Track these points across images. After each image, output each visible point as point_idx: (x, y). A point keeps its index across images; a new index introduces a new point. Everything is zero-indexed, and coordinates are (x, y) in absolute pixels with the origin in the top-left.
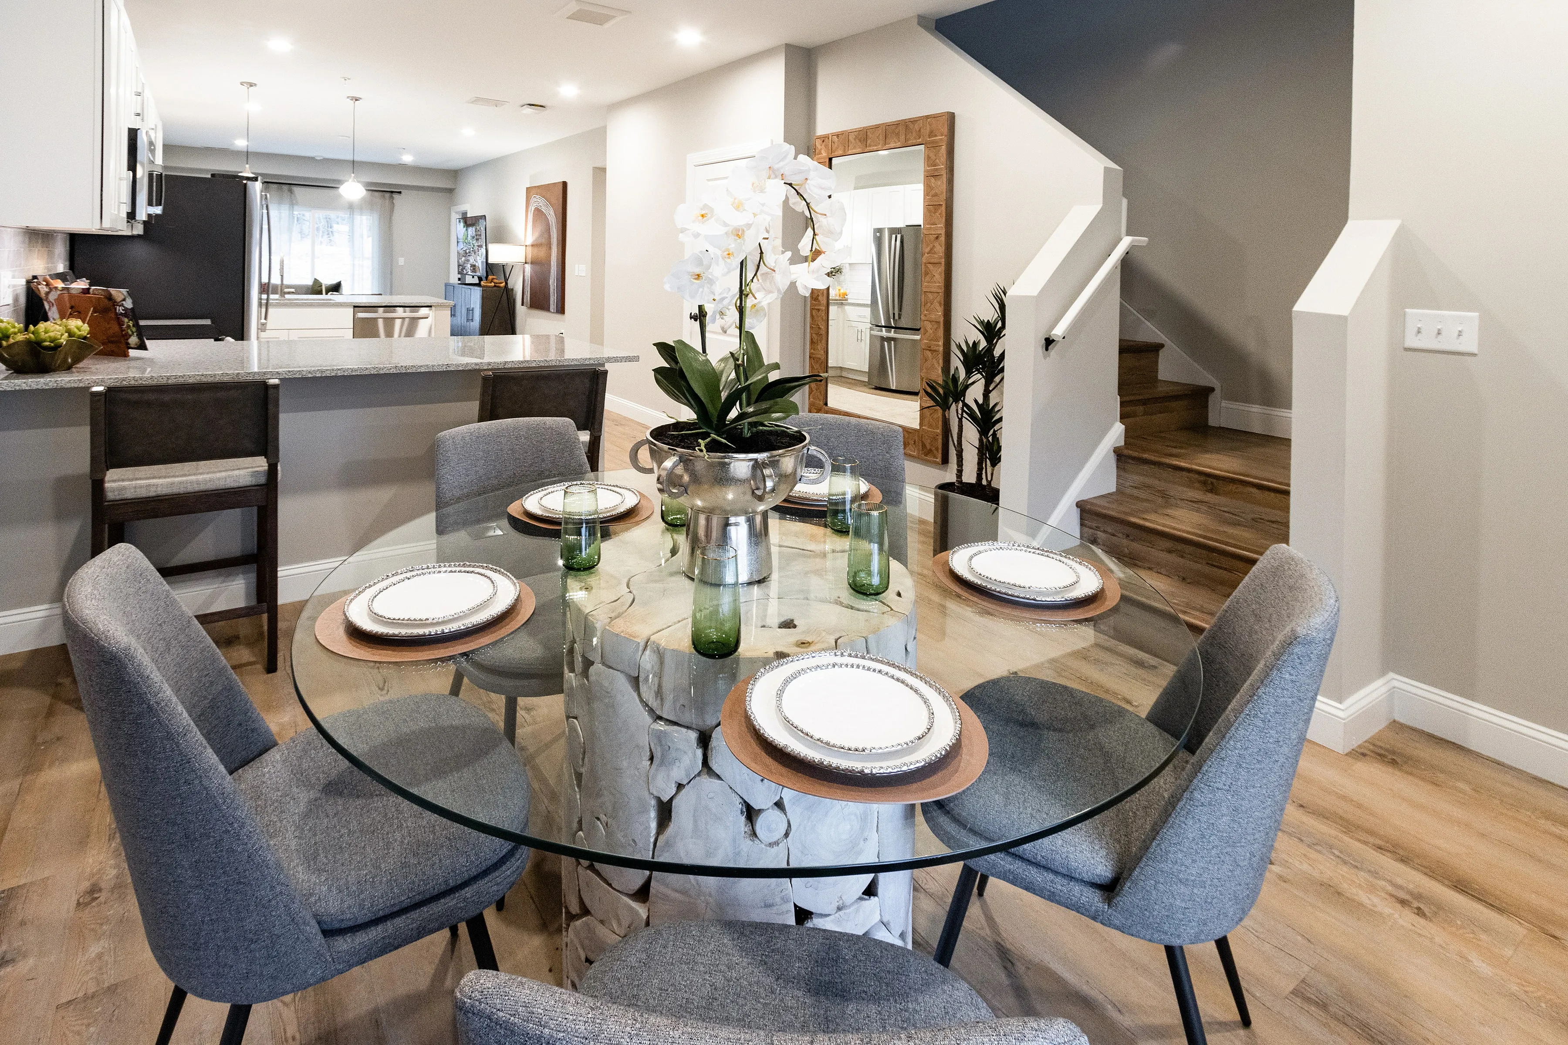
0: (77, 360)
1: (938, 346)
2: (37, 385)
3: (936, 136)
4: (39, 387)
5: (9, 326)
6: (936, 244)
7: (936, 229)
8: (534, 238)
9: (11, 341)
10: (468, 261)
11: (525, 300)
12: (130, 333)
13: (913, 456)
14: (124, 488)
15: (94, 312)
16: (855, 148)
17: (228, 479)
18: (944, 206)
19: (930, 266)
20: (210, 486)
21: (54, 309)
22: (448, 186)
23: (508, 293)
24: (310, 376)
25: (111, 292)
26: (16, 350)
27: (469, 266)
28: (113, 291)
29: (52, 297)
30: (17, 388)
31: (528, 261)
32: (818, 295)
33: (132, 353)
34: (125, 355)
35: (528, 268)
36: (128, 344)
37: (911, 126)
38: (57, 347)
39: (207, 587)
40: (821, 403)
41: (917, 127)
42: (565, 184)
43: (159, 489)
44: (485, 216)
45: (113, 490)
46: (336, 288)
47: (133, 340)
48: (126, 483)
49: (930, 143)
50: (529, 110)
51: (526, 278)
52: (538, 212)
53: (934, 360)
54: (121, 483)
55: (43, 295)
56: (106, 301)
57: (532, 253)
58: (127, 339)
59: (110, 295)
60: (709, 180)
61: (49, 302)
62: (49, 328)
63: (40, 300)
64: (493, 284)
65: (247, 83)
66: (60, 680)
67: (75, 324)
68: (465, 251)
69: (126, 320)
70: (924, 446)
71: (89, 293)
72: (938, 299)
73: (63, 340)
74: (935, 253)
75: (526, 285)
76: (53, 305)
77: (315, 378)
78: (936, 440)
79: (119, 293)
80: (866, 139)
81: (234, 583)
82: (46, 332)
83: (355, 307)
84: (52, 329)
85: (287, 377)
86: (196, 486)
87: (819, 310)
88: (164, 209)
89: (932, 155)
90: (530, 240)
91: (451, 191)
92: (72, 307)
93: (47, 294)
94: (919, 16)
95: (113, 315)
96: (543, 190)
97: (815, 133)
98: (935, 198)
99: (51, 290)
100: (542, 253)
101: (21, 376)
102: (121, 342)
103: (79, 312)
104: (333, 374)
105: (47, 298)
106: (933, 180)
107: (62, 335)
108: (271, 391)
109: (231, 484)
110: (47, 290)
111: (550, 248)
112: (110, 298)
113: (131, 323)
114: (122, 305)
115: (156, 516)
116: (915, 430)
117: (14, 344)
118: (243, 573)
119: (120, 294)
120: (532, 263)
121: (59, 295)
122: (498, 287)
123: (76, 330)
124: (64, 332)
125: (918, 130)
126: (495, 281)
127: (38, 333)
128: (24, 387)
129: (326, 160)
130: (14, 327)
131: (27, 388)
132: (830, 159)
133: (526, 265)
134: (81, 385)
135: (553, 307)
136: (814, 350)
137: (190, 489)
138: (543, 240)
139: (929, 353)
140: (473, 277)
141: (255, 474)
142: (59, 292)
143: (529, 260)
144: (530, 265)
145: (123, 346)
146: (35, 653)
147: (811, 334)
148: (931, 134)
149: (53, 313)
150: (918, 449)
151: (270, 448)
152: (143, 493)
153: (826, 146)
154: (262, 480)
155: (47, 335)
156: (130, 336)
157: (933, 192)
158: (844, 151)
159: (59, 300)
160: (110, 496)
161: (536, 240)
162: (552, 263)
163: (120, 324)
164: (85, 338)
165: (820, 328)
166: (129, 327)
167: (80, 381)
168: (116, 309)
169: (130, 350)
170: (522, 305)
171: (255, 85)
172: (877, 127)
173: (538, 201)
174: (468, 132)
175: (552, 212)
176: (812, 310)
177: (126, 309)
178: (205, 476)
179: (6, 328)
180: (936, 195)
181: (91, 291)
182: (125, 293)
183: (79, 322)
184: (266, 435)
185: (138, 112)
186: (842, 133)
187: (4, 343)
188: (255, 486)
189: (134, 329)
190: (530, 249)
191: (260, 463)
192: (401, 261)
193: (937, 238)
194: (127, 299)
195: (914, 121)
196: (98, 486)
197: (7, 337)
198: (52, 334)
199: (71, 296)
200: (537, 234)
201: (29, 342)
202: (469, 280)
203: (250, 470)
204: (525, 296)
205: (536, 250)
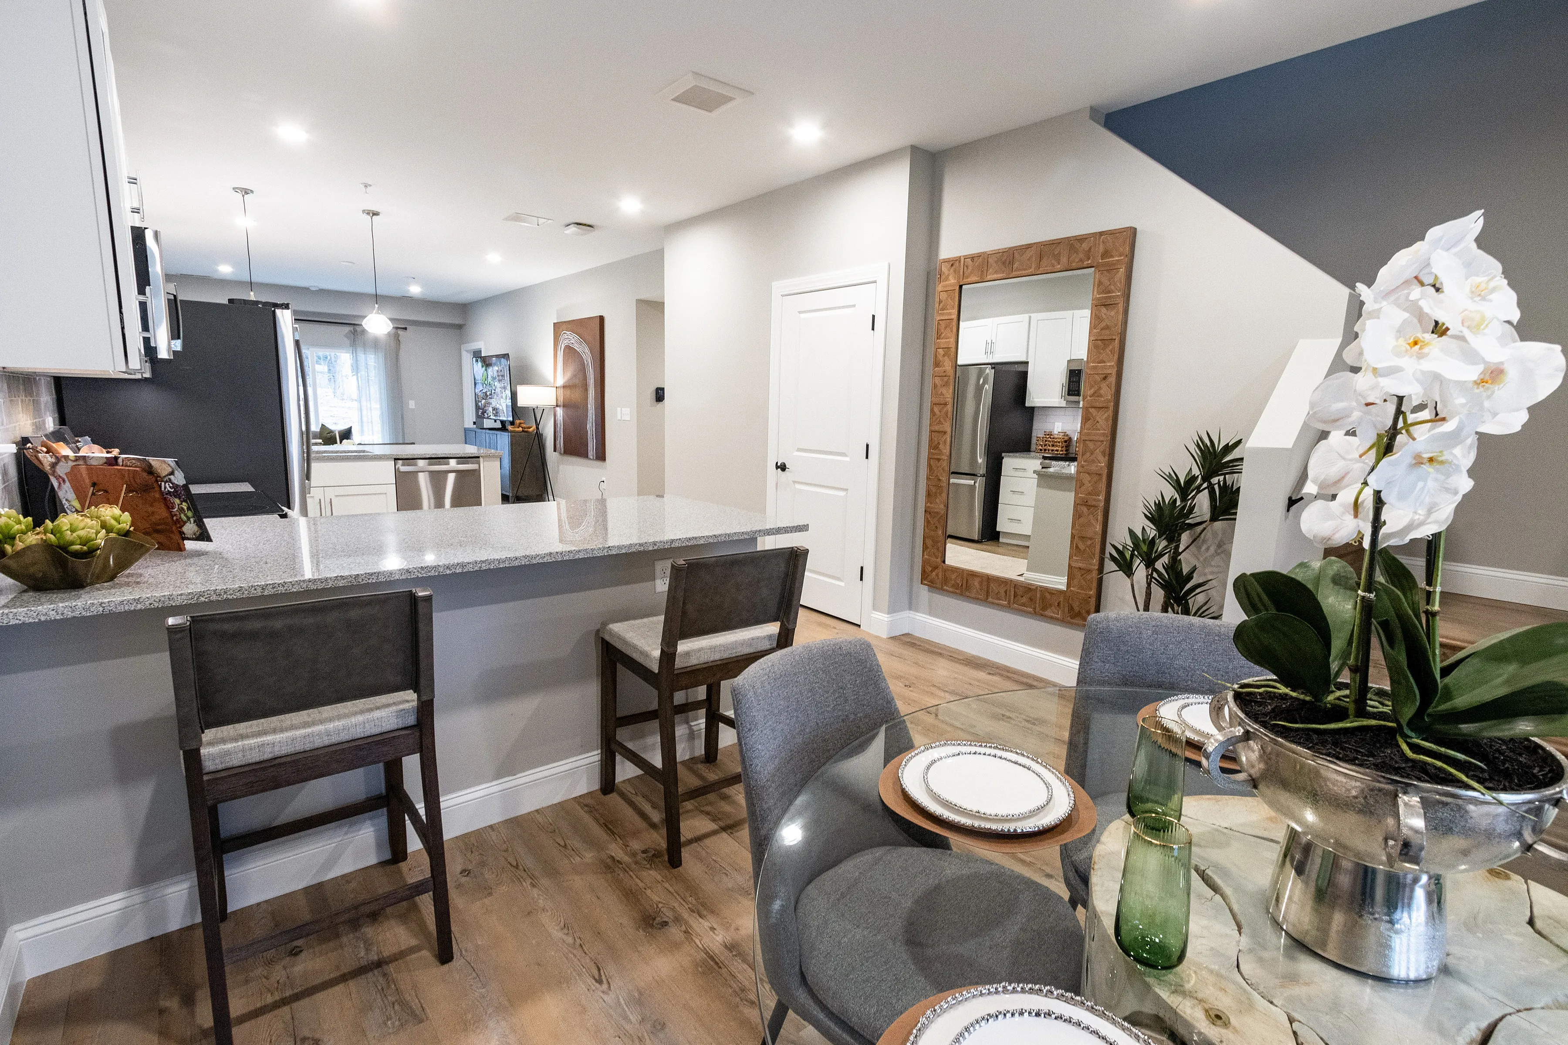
0: (123, 564)
1: (1099, 500)
2: (73, 611)
3: (1112, 256)
4: (77, 614)
5: (11, 522)
6: (1104, 385)
7: (1104, 367)
8: (565, 380)
9: (20, 545)
10: (490, 404)
11: (558, 446)
12: (184, 518)
13: (1057, 619)
14: (228, 753)
15: (129, 490)
16: (996, 272)
17: (367, 725)
18: (1117, 341)
19: (1092, 410)
20: (344, 737)
21: (67, 486)
22: (457, 321)
23: (539, 437)
24: (448, 572)
25: (153, 463)
26: (28, 559)
27: (491, 409)
28: (154, 461)
29: (63, 469)
30: (43, 618)
31: (559, 403)
32: (939, 443)
33: (189, 545)
34: (180, 548)
35: (560, 411)
36: (182, 533)
37: (1077, 245)
38: (90, 553)
39: (329, 842)
40: (939, 560)
41: (1085, 246)
42: (602, 319)
43: (277, 749)
44: (508, 354)
45: (213, 757)
46: (346, 434)
47: (190, 528)
48: (229, 746)
49: (1103, 265)
50: (573, 229)
51: (558, 422)
52: (569, 350)
53: (1091, 517)
54: (222, 747)
55: (47, 468)
56: (145, 475)
57: (564, 395)
58: (181, 527)
59: (150, 466)
60: (800, 312)
61: (58, 478)
62: (76, 524)
63: (45, 477)
64: (521, 429)
65: (242, 189)
66: (165, 1003)
67: (110, 512)
68: (486, 393)
69: (177, 501)
70: (1071, 608)
71: (117, 464)
72: (1102, 448)
73: (100, 541)
74: (1101, 396)
75: (558, 429)
76: (64, 481)
77: (454, 574)
78: (1088, 603)
79: (163, 464)
80: (1012, 263)
81: (361, 832)
82: (73, 531)
83: (395, 459)
84: (82, 525)
85: (420, 575)
86: (325, 738)
87: (939, 460)
88: (184, 345)
89: (1106, 281)
90: (560, 382)
91: (460, 327)
92: (94, 485)
93: (53, 466)
94: (1091, 108)
95: (157, 495)
96: (578, 326)
97: (937, 255)
98: (1107, 332)
99: (58, 460)
100: (576, 395)
101: (44, 597)
102: (172, 532)
103: (106, 491)
104: (476, 568)
105: (54, 472)
106: (1104, 310)
107: (97, 533)
108: (421, 607)
109: (372, 730)
110: (53, 460)
111: (586, 390)
112: (150, 470)
113: (184, 506)
114: (170, 481)
115: (277, 786)
116: (1061, 592)
117: (24, 550)
118: (371, 819)
119: (164, 466)
120: (564, 406)
121: (73, 467)
122: (526, 432)
123: (114, 522)
124: (99, 528)
125: (1087, 249)
126: (523, 425)
127: (61, 532)
128: (53, 615)
129: (322, 292)
130: (19, 523)
131: (58, 618)
132: (961, 287)
133: (558, 409)
134: (139, 607)
135: (591, 452)
136: (931, 503)
137: (318, 743)
138: (577, 381)
139: (1085, 509)
140: (495, 421)
141: (401, 713)
142: (71, 464)
143: (561, 402)
144: (562, 408)
145: (176, 537)
146: (116, 957)
147: (928, 485)
148: (1106, 254)
149: (66, 494)
150: (1063, 611)
151: (423, 682)
152: (255, 757)
153: (955, 271)
154: (411, 720)
155: (74, 534)
156: (185, 523)
157: (1103, 325)
158: (981, 277)
159: (73, 475)
160: (209, 765)
161: (568, 380)
162: (589, 406)
163: (169, 507)
164: (127, 534)
165: (939, 480)
166: (181, 510)
167: (138, 601)
168: (160, 487)
169: (186, 542)
170: (555, 451)
171: (252, 192)
172: (1029, 246)
173: (569, 338)
174: (494, 258)
175: (587, 350)
176: (929, 459)
177: (175, 486)
178: (337, 723)
179: (7, 525)
180: (1107, 327)
181: (120, 461)
182: (173, 464)
183: (116, 511)
184: (416, 663)
185: (136, 205)
186: (979, 255)
187: (8, 548)
188: (402, 729)
189: (190, 514)
190: (561, 391)
191: (409, 699)
192: (412, 404)
193: (1105, 378)
194: (176, 472)
195: (1081, 239)
196: (193, 758)
197: (11, 538)
198: (82, 533)
199: (90, 469)
200: (569, 375)
201: (46, 546)
202: (487, 423)
203: (394, 708)
204: (558, 442)
205: (568, 392)
